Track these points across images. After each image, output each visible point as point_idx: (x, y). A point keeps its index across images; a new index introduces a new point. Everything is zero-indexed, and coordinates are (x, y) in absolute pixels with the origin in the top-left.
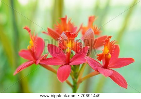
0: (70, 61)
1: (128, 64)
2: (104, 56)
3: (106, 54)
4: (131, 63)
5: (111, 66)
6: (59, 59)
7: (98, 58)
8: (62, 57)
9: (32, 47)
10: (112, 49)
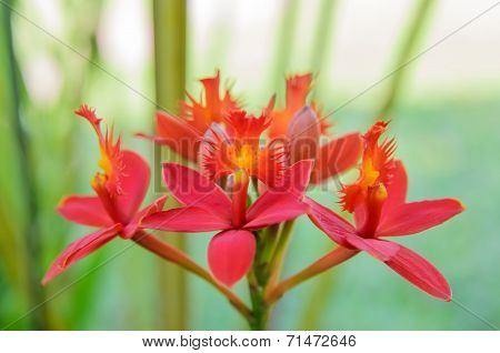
0: (247, 216)
1: (446, 220)
2: (364, 193)
3: (371, 185)
4: (453, 215)
5: (387, 230)
6: (207, 212)
7: (345, 199)
8: (217, 204)
9: (107, 177)
10: (388, 171)
